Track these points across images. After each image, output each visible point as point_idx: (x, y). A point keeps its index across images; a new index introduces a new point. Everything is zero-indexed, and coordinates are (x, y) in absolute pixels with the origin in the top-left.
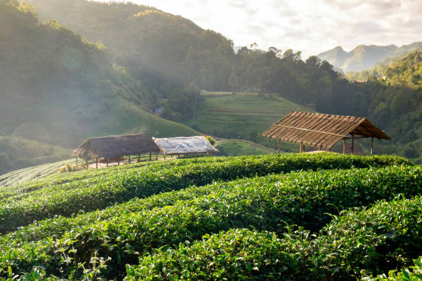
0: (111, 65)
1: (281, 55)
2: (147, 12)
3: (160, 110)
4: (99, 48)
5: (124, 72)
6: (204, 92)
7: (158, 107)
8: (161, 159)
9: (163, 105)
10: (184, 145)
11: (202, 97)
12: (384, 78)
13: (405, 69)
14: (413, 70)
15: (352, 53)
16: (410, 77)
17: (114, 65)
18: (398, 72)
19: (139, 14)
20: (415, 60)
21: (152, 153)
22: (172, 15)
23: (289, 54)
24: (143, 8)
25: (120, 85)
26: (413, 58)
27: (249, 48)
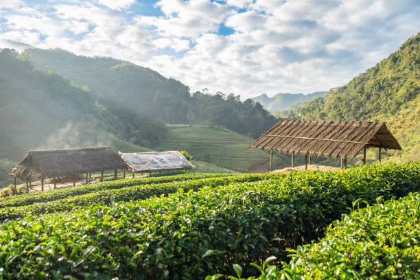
0: (94, 103)
1: (226, 98)
2: (123, 64)
3: (133, 139)
4: (84, 90)
5: (104, 108)
6: (168, 125)
7: (132, 136)
8: (129, 178)
9: (135, 134)
10: (156, 161)
11: (167, 128)
12: (300, 115)
13: (314, 109)
14: (320, 110)
15: (274, 99)
16: (318, 115)
17: (96, 103)
18: (309, 111)
19: (117, 66)
20: (320, 103)
21: (118, 170)
22: (143, 68)
23: (231, 98)
24: (120, 62)
25: (100, 119)
26: (318, 101)
27: (201, 92)
